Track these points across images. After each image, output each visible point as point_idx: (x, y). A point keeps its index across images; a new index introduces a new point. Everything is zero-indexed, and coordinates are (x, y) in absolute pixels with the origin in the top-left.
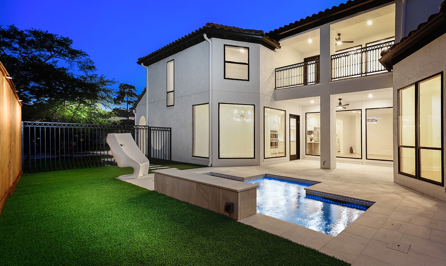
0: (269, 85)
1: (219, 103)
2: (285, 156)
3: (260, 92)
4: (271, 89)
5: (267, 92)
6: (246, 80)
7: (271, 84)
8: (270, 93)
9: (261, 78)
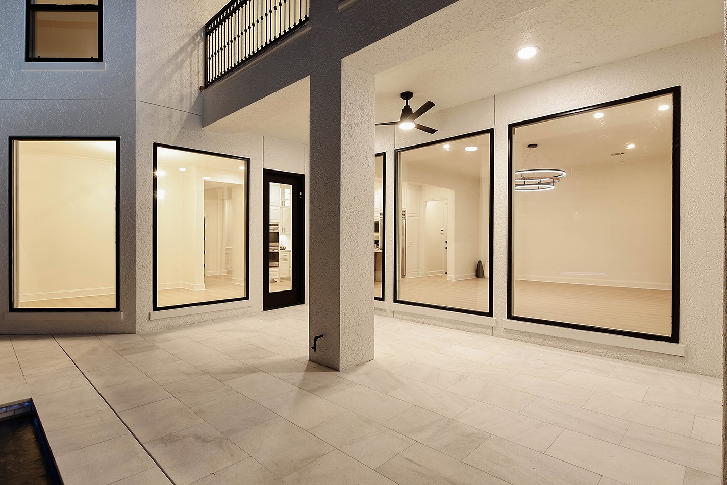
0: (177, 77)
1: (11, 139)
2: (247, 298)
3: (137, 97)
4: (186, 90)
5: (170, 97)
6: (92, 60)
7: (186, 71)
8: (181, 100)
9: (141, 48)
